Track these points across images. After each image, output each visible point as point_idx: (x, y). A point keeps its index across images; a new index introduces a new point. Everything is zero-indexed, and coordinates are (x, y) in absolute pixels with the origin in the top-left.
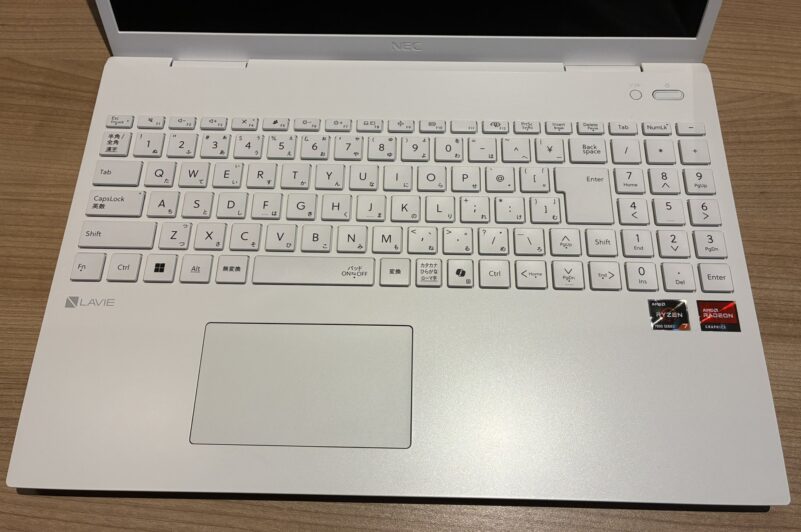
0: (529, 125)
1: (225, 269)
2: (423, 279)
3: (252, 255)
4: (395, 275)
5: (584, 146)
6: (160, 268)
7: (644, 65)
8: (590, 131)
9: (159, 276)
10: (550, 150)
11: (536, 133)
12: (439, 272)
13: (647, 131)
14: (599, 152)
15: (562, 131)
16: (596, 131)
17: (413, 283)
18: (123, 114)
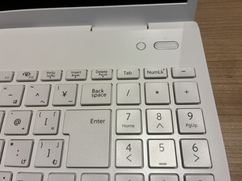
0: (53, 74)
5: (93, 91)
7: (150, 24)
8: (101, 77)
10: (64, 95)
13: (147, 75)
14: (105, 95)
15: (77, 78)
16: (105, 77)
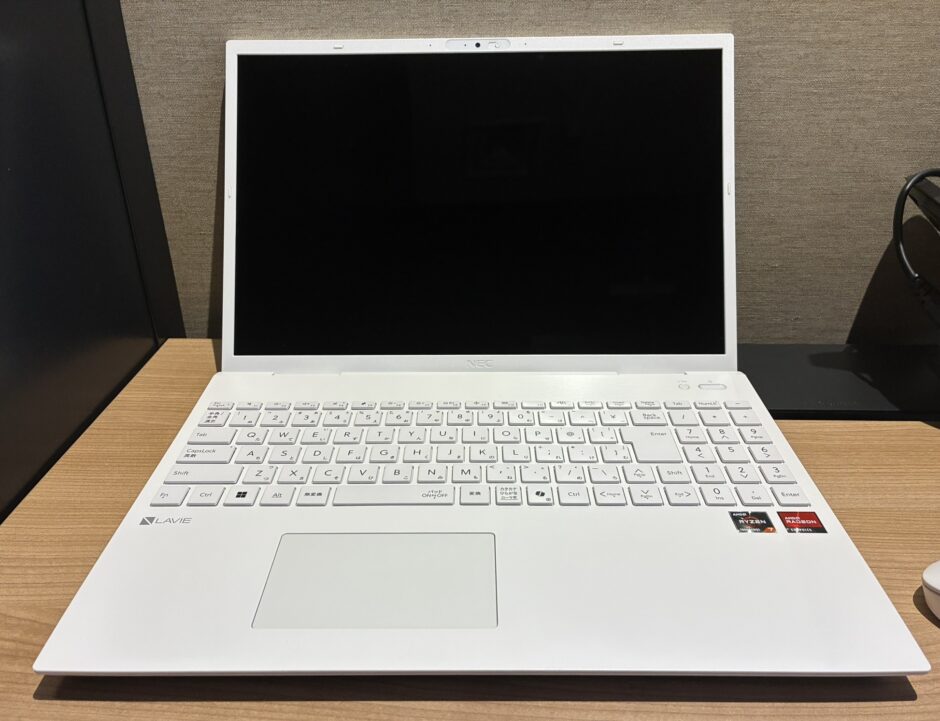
0: (592, 403)
1: (307, 494)
2: (503, 498)
3: (334, 486)
4: (475, 496)
5: (644, 415)
6: (242, 495)
8: (648, 406)
9: (241, 500)
10: (613, 417)
11: (599, 408)
12: (519, 494)
13: (699, 406)
14: (659, 418)
15: (622, 406)
16: (653, 406)
17: (493, 501)
18: (224, 400)
